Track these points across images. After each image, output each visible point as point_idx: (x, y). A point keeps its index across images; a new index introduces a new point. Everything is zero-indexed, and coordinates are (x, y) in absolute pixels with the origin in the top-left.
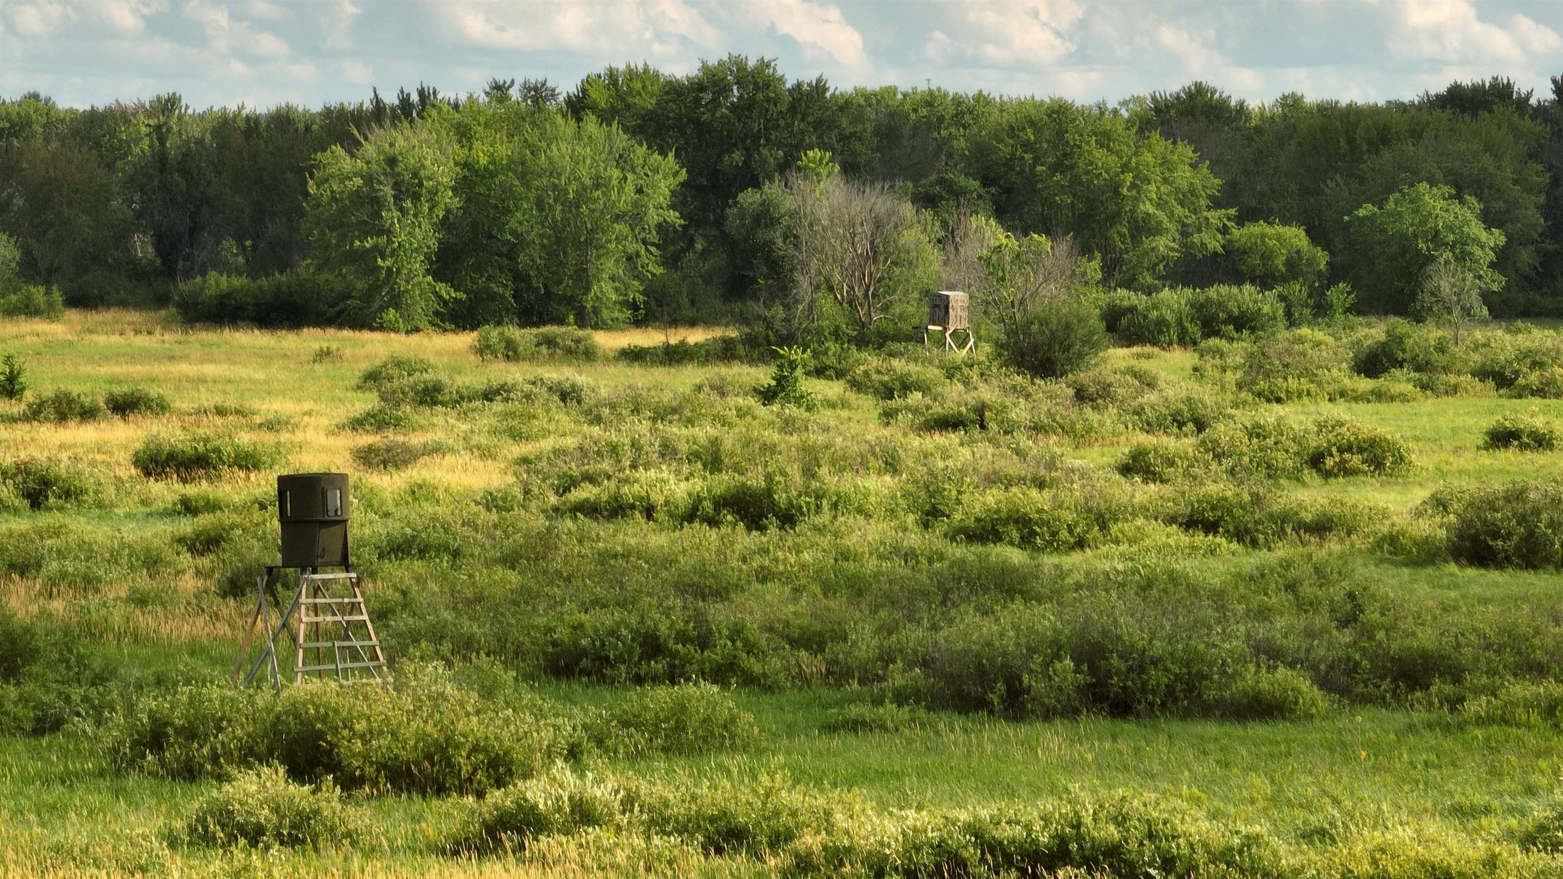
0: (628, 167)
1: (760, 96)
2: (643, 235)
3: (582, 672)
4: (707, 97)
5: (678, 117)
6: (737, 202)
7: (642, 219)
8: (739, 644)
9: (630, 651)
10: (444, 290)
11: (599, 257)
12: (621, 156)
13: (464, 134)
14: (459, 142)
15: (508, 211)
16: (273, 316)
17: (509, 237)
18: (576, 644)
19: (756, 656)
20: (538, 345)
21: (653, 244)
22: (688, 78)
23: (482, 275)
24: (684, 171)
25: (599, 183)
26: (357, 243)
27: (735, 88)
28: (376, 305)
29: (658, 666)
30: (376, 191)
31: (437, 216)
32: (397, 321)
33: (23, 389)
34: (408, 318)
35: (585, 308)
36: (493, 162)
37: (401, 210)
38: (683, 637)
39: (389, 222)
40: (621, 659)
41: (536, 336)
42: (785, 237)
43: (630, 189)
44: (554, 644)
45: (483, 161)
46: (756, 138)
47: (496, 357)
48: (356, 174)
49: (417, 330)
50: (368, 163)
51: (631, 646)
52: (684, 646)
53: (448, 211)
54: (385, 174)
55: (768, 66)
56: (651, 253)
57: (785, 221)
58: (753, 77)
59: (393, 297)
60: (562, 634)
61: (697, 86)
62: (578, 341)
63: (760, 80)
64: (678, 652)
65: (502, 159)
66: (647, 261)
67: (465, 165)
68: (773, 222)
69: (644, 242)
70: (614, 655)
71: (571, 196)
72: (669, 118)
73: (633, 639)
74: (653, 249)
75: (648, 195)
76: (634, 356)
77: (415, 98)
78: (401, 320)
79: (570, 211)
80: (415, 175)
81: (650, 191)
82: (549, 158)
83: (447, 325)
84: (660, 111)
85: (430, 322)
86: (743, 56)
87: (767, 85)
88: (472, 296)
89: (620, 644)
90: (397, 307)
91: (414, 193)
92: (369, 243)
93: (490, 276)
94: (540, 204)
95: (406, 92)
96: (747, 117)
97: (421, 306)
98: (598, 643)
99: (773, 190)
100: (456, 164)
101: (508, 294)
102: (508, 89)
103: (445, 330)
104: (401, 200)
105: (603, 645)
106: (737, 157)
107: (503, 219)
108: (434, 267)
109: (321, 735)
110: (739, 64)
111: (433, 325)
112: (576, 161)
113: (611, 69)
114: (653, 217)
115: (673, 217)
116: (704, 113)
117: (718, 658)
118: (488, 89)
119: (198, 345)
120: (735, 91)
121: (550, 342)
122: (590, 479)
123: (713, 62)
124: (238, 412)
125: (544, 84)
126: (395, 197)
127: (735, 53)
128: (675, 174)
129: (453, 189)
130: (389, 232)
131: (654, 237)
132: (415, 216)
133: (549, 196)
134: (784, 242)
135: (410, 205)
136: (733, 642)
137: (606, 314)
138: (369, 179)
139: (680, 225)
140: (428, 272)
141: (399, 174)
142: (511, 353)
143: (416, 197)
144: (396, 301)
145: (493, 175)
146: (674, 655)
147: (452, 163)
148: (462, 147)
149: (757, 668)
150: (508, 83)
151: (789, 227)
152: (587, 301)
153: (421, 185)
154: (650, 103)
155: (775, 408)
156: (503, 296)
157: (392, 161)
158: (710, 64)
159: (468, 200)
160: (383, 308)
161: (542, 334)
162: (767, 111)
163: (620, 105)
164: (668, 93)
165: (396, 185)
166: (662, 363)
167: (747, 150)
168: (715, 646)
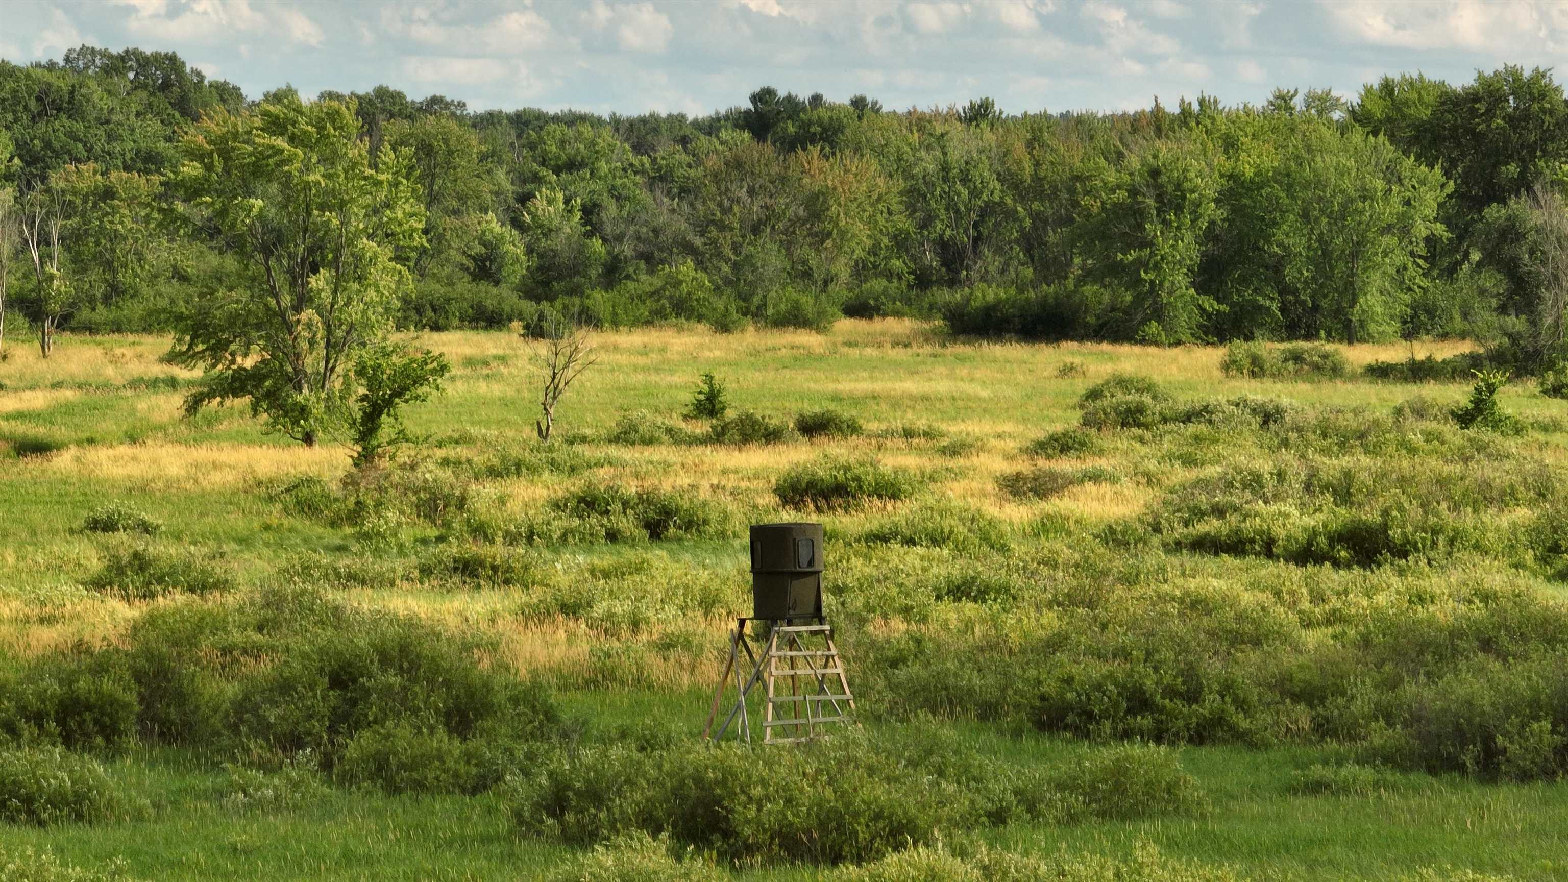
0: (1395, 179)
1: (1536, 107)
2: (1410, 248)
3: (1066, 727)
4: (1482, 107)
5: (1454, 128)
6: (1483, 217)
7: (1409, 231)
8: (1227, 699)
9: (1116, 705)
10: (1209, 303)
11: (1365, 270)
12: (1388, 168)
13: (1230, 145)
14: (1226, 152)
15: (1274, 223)
16: (1039, 328)
17: (1276, 249)
18: (1063, 699)
19: (1245, 712)
20: (1286, 360)
21: (1420, 257)
22: (1463, 88)
23: (1248, 288)
24: (1451, 183)
25: (1366, 195)
26: (1120, 256)
27: (1511, 98)
28: (1139, 317)
29: (1144, 721)
30: (1139, 203)
31: (1200, 228)
32: (1159, 334)
33: (724, 408)
34: (1169, 330)
35: (1351, 321)
36: (1258, 173)
37: (1164, 222)
38: (1171, 692)
39: (1152, 234)
40: (1105, 714)
41: (1284, 351)
42: (1532, 252)
43: (1395, 200)
44: (1043, 698)
45: (1249, 172)
46: (1532, 149)
47: (1242, 373)
48: (1119, 187)
49: (1179, 343)
50: (1131, 174)
51: (1118, 701)
52: (1171, 700)
53: (1212, 223)
54: (1148, 186)
55: (1543, 76)
56: (1419, 266)
57: (1531, 237)
58: (1529, 87)
59: (1155, 311)
60: (1050, 687)
61: (1472, 97)
62: (1325, 357)
63: (1535, 91)
64: (1164, 707)
65: (1268, 171)
66: (1414, 274)
67: (1231, 177)
68: (1519, 237)
69: (1412, 254)
70: (1100, 710)
71: (1336, 208)
72: (1445, 128)
73: (1119, 694)
74: (1420, 262)
75: (1415, 207)
76: (1380, 372)
77: (1196, 107)
78: (1163, 333)
79: (1336, 224)
80: (1178, 186)
81: (1417, 204)
82: (1315, 171)
83: (1210, 339)
84: (1435, 122)
85: (1193, 335)
86: (1519, 67)
87: (1543, 96)
88: (1237, 309)
89: (1106, 699)
90: (1159, 320)
91: (1178, 204)
92: (1132, 256)
93: (1256, 289)
94: (1305, 216)
95: (1187, 101)
96: (1523, 128)
97: (1183, 320)
98: (1083, 698)
99: (1518, 205)
100: (1222, 176)
101: (1275, 307)
102: (1291, 99)
103: (1208, 343)
104: (1164, 212)
105: (1089, 699)
106: (1513, 169)
107: (1270, 231)
108: (1198, 280)
109: (718, 801)
110: (1514, 74)
111: (1197, 338)
112: (1342, 172)
113: (1386, 80)
114: (1421, 230)
115: (1440, 229)
116: (1479, 124)
117: (1206, 712)
118: (1272, 98)
119: (952, 358)
120: (1511, 102)
121: (1297, 357)
122: (1219, 512)
123: (1489, 72)
124: (926, 434)
125: (1328, 94)
126: (1157, 209)
127: (1511, 64)
128: (1443, 186)
129: (1217, 201)
130: (1151, 244)
131: (1421, 250)
132: (1178, 228)
133: (1315, 209)
134: (1530, 258)
135: (1173, 218)
136: (1223, 697)
137: (1372, 327)
138: (1133, 192)
139: (1448, 239)
140: (1193, 284)
141: (1162, 186)
142: (1257, 369)
143: (1179, 209)
144: (1159, 313)
145: (1260, 187)
146: (1162, 710)
147: (1217, 174)
148: (1229, 158)
149: (1244, 724)
150: (1292, 92)
151: (1535, 242)
152: (1352, 314)
153: (1184, 197)
154: (1425, 114)
155: (1471, 432)
156: (1268, 309)
157: (1155, 173)
158: (1486, 74)
159: (1234, 210)
160: (1145, 321)
161: (1289, 350)
162: (1543, 122)
163: (1393, 114)
164: (1443, 104)
165: (1159, 198)
166: (1406, 380)
167: (1523, 160)
168: (1204, 701)
